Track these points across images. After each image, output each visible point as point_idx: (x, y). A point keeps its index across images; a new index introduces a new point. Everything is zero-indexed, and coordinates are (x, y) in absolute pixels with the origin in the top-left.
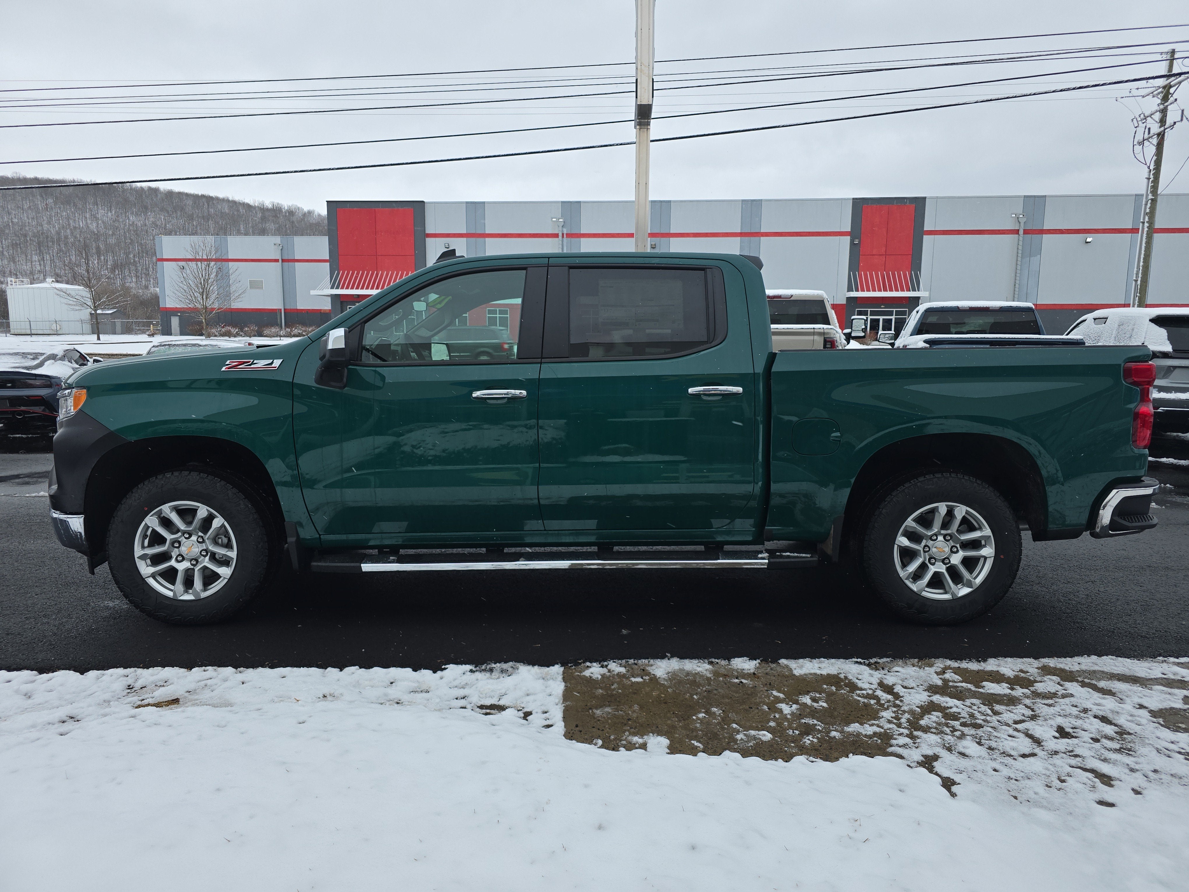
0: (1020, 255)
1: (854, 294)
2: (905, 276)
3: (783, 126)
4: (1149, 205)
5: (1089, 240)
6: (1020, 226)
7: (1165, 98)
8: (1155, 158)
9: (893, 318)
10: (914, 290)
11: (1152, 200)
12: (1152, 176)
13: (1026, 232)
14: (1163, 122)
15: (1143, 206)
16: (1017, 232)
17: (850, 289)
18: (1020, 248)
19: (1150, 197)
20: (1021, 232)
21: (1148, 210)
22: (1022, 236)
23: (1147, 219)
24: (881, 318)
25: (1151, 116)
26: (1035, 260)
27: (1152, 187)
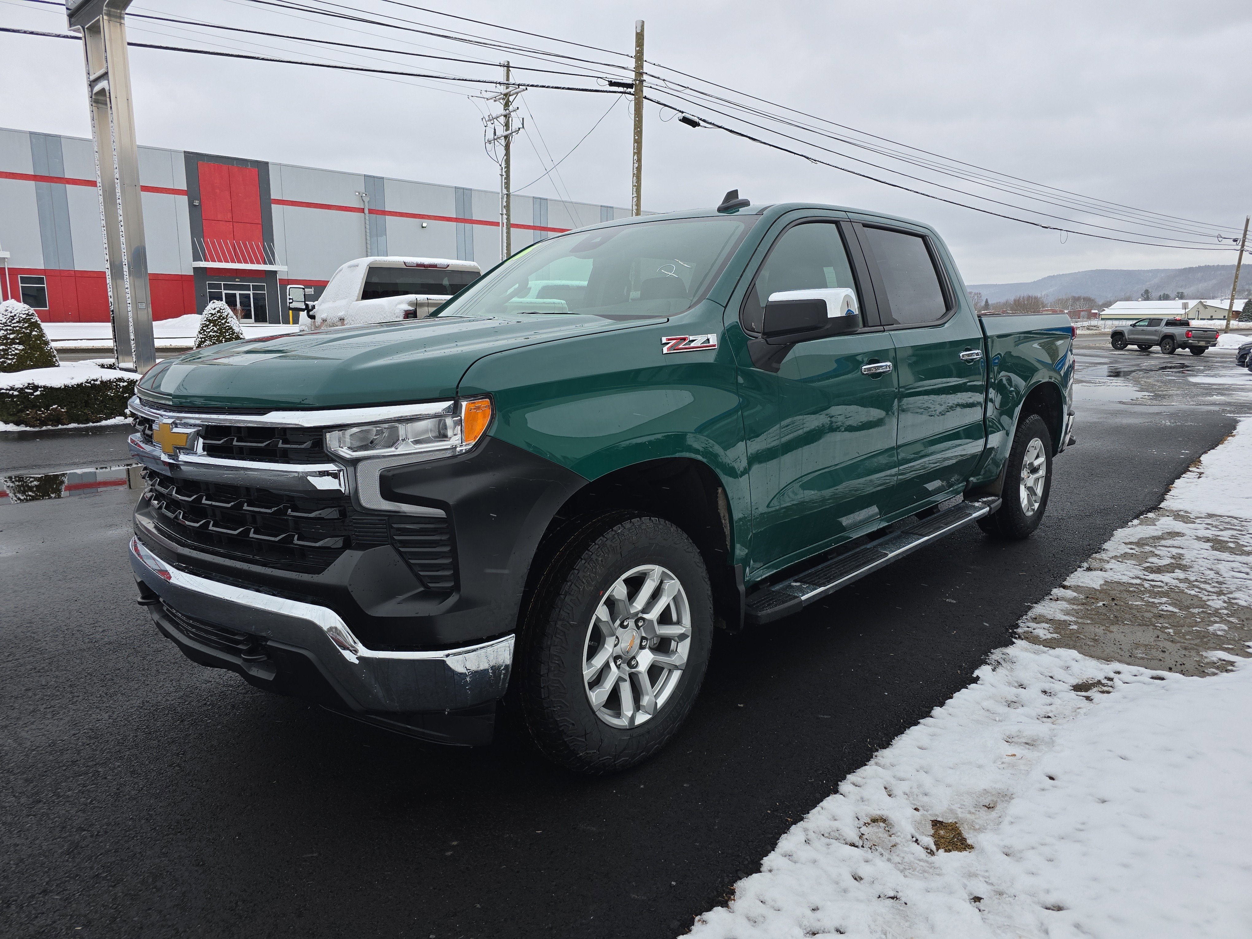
0: (368, 234)
1: (203, 264)
2: (258, 247)
3: (263, 59)
4: (505, 199)
5: (424, 225)
6: (364, 204)
7: (507, 105)
8: (505, 157)
9: (251, 293)
10: (271, 263)
11: (507, 194)
12: (504, 173)
13: (371, 211)
14: (507, 126)
15: (500, 199)
16: (362, 210)
17: (196, 258)
18: (368, 227)
19: (505, 192)
20: (366, 211)
21: (505, 204)
22: (368, 215)
23: (505, 212)
24: (237, 293)
25: (497, 118)
26: (382, 239)
27: (506, 183)
